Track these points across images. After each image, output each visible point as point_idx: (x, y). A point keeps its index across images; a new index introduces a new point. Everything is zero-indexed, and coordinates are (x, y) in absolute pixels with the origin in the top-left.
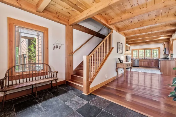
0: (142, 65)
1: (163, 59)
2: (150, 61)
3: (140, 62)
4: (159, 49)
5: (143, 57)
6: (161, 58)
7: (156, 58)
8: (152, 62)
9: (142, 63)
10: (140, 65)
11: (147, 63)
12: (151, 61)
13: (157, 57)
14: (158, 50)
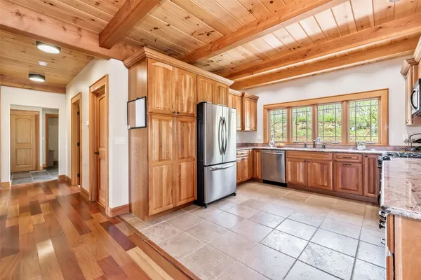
1: (406, 149)
2: (335, 161)
4: (383, 96)
6: (395, 148)
7: (369, 145)
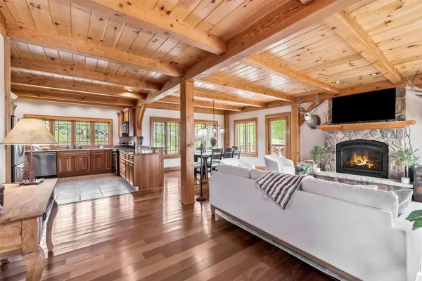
0: (69, 169)
3: (60, 161)
5: (70, 144)
8: (97, 156)
9: (69, 162)
10: (60, 170)
11: (84, 162)
12: (95, 155)
13: (107, 143)
14: (107, 124)
